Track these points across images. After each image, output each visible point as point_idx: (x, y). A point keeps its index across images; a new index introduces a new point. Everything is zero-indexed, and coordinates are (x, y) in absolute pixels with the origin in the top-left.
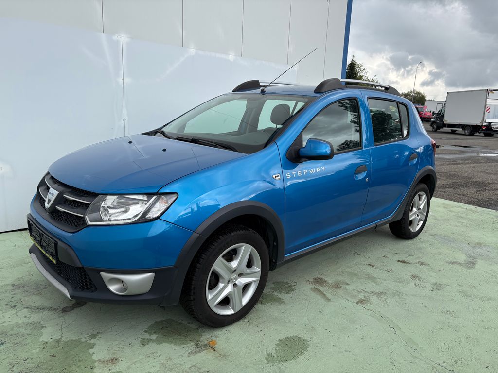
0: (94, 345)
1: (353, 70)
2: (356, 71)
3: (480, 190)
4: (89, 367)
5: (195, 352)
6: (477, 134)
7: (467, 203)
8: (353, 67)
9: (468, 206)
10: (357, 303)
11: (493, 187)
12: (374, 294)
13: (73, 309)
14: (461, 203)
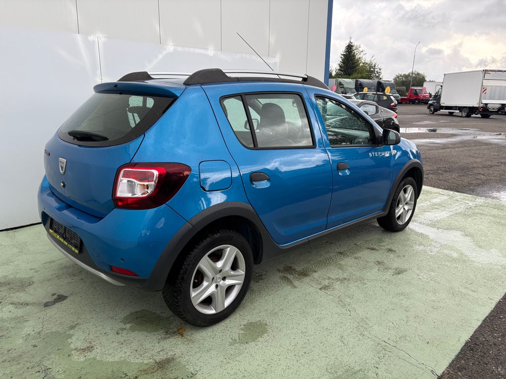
0: (72, 335)
1: (351, 52)
2: (354, 53)
3: (462, 175)
4: (67, 355)
5: (165, 338)
6: (474, 115)
7: (447, 189)
8: (351, 49)
9: (447, 191)
10: (320, 289)
11: (476, 171)
12: (338, 280)
13: (54, 304)
14: (440, 188)
